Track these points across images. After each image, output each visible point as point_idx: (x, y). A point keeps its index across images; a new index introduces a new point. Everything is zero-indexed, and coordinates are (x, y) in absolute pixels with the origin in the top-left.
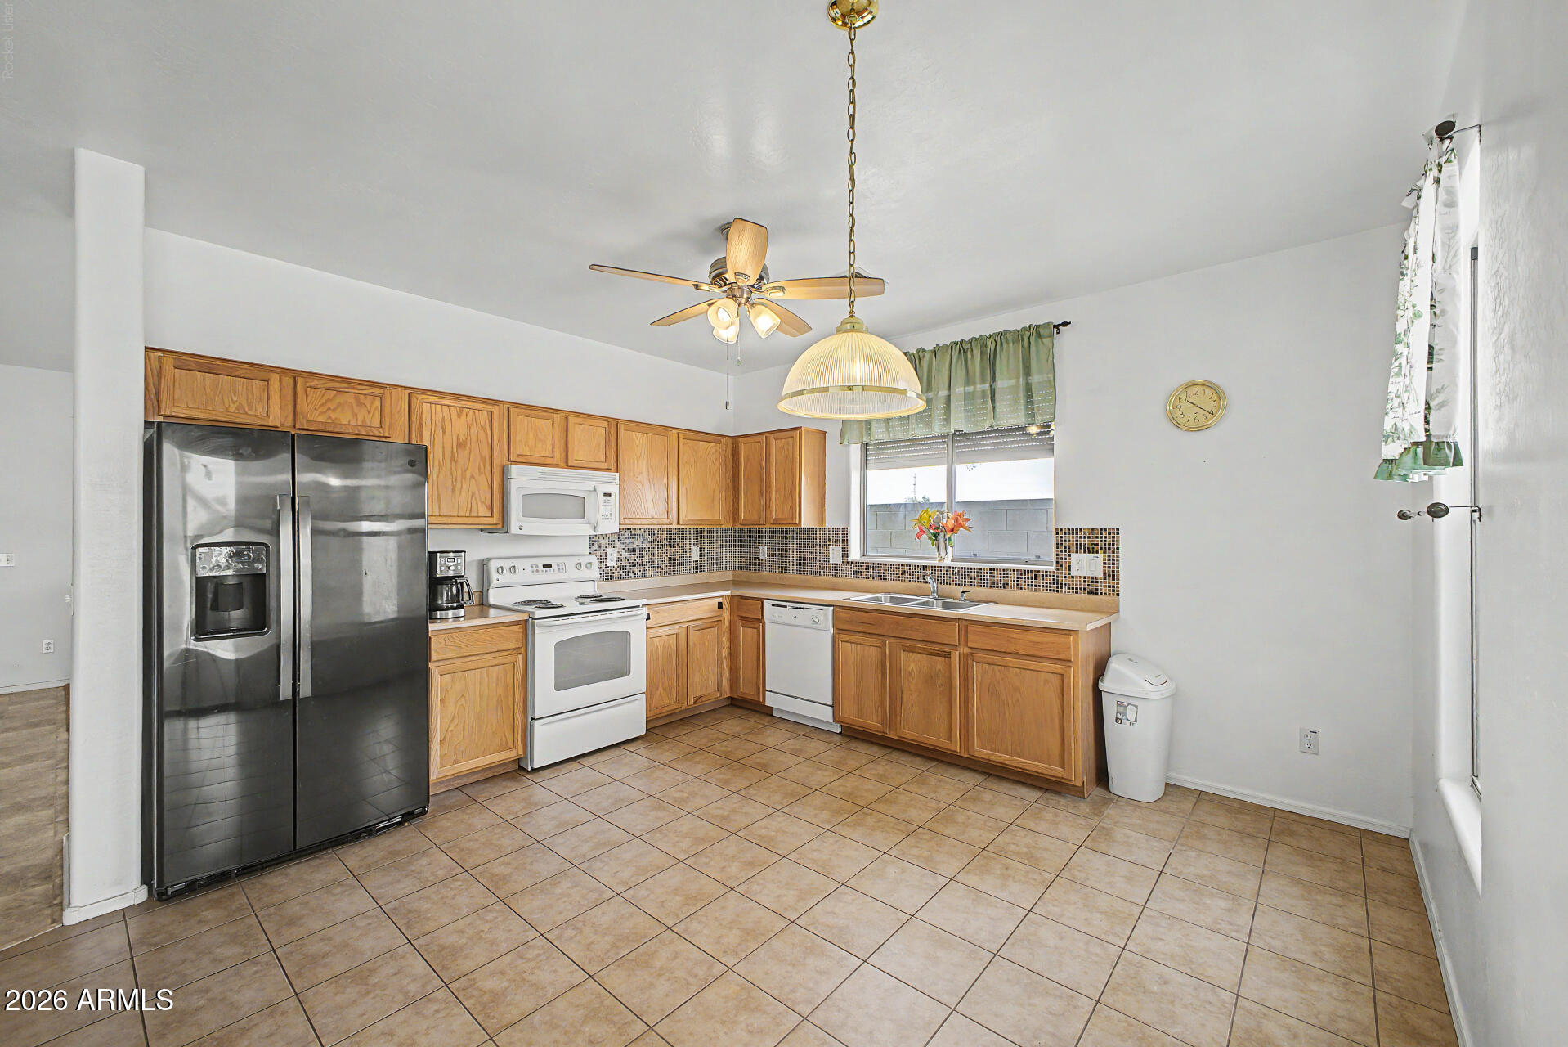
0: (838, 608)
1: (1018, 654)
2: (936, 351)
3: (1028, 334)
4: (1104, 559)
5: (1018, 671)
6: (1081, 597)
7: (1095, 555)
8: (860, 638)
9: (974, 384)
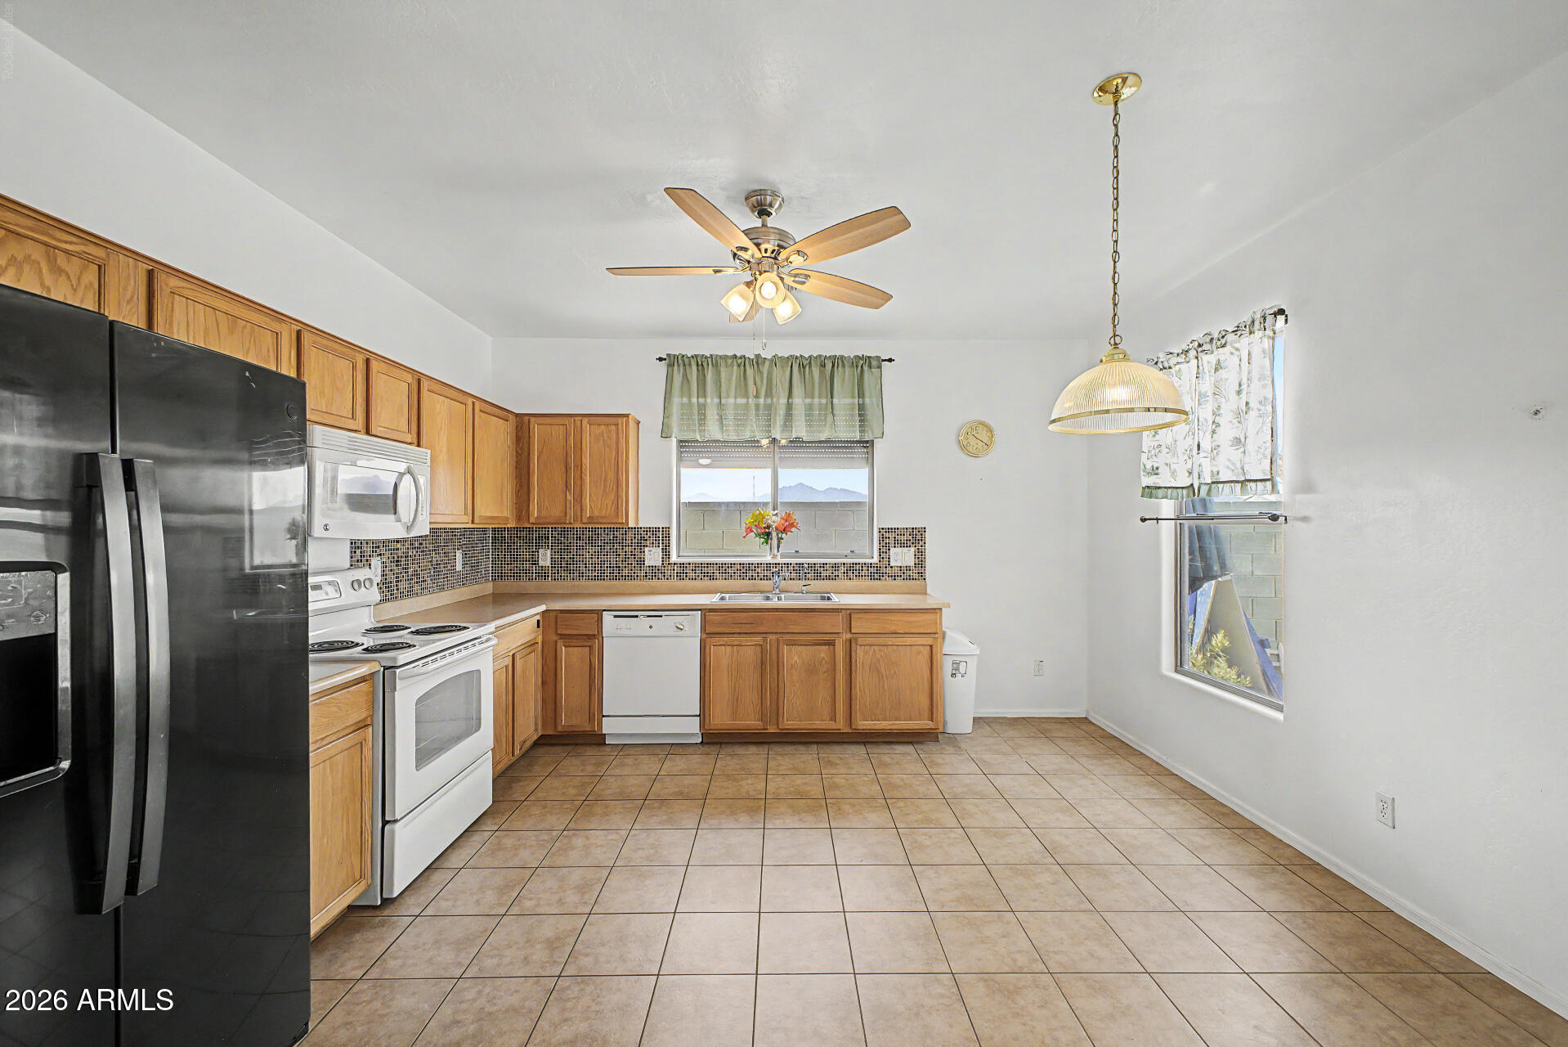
0: (706, 611)
1: (896, 633)
2: (775, 360)
3: (861, 362)
4: (915, 552)
5: (895, 647)
6: (899, 582)
7: (909, 548)
8: (735, 640)
9: (812, 397)
